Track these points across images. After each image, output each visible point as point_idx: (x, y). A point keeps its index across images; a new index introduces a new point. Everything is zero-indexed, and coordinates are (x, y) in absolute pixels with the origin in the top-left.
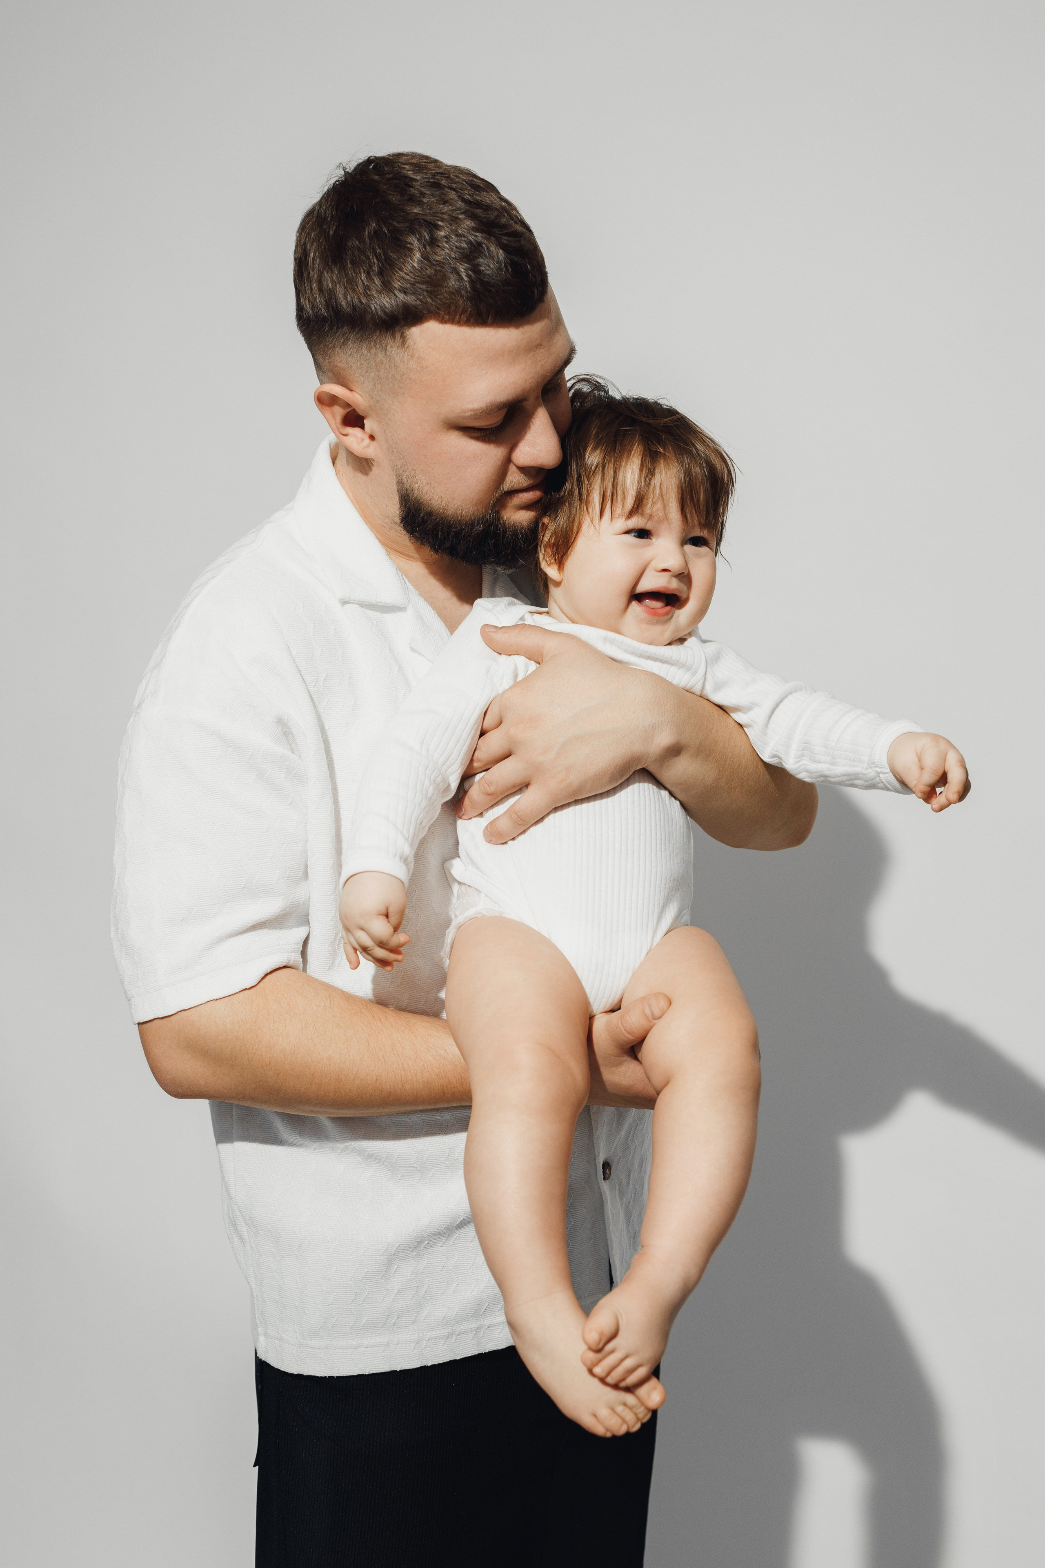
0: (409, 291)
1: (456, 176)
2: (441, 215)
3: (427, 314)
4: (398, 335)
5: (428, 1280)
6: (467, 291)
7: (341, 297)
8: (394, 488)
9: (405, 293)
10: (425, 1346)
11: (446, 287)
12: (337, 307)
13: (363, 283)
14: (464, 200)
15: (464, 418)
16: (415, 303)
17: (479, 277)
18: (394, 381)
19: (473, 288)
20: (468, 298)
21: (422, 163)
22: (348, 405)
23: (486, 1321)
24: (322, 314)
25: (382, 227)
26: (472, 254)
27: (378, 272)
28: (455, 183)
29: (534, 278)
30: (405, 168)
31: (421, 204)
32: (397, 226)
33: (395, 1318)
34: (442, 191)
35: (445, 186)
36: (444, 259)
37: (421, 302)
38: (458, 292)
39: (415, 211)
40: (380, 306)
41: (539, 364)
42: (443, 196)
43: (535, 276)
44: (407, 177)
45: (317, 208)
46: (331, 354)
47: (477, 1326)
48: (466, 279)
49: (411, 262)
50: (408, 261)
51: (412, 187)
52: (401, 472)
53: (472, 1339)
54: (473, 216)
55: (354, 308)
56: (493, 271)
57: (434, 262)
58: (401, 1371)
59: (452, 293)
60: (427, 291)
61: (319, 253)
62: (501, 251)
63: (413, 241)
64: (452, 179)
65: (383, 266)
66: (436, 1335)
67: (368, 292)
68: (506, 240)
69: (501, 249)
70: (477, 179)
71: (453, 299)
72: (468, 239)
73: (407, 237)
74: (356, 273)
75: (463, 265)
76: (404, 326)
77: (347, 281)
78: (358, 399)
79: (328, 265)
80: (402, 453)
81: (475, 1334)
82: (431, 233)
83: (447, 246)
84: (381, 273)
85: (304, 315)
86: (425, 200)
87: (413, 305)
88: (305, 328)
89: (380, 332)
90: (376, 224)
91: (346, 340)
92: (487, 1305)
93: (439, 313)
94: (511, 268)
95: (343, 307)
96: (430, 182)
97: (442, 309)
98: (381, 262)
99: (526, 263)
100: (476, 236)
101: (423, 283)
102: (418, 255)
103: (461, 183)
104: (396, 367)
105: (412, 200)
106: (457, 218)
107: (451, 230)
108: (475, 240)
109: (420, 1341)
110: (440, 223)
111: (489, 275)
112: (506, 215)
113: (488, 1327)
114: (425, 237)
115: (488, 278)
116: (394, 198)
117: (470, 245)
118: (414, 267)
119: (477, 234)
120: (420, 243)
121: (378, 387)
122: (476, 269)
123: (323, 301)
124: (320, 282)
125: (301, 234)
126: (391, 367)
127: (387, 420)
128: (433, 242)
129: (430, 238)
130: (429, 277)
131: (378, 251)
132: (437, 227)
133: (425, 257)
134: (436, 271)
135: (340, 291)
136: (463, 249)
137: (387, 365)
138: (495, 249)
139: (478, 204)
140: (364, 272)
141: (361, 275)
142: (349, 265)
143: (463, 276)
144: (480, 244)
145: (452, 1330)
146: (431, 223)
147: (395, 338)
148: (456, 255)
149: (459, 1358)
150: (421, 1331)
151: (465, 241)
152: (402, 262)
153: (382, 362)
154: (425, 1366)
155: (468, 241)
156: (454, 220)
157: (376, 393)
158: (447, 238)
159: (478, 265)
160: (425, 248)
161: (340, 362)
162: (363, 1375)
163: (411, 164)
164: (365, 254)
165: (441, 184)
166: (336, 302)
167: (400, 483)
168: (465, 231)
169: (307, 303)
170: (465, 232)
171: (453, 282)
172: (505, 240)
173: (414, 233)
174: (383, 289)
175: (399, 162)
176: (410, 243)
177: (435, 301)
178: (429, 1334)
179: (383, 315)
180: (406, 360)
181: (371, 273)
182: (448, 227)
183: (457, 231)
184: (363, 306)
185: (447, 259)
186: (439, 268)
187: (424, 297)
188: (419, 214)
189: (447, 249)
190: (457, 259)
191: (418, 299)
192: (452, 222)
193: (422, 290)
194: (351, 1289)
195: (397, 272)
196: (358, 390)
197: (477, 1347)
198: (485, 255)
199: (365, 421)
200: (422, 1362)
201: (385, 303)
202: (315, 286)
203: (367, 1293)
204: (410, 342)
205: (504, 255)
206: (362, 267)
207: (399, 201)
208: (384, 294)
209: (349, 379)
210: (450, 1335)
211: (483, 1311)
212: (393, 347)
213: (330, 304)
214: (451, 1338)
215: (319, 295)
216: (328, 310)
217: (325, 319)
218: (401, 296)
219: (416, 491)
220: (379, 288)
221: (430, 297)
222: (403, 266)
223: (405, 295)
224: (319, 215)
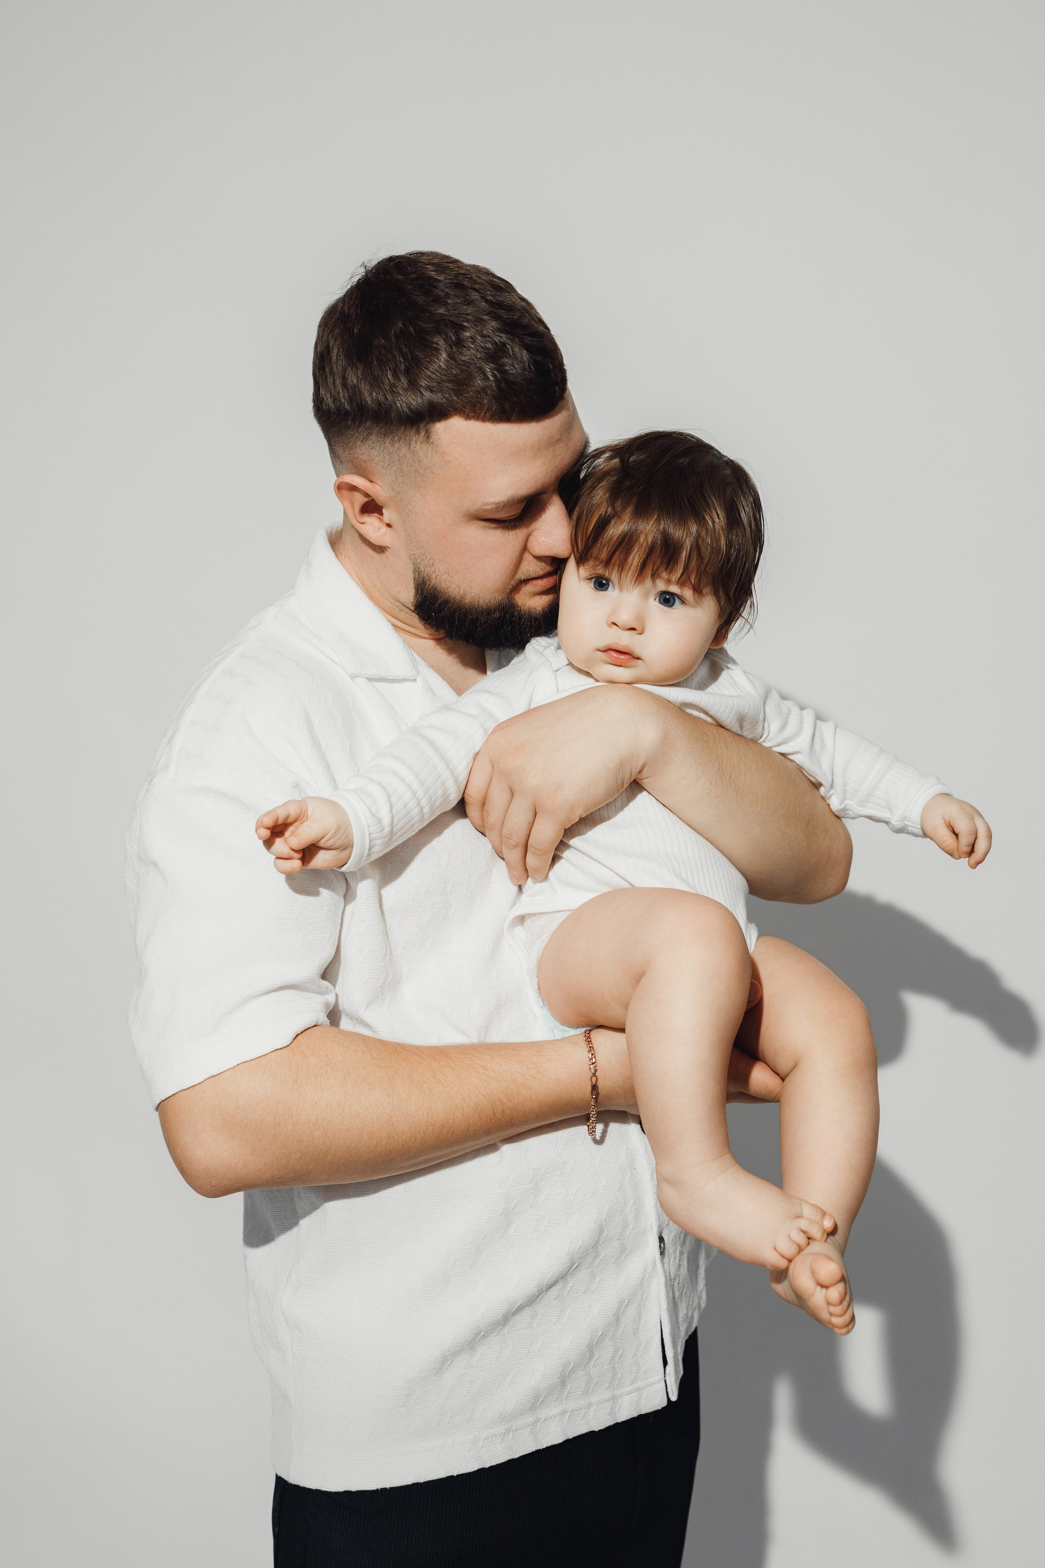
0: (435, 389)
1: (477, 277)
2: (466, 316)
3: (453, 411)
4: (423, 433)
5: (482, 1373)
6: (492, 391)
7: (366, 394)
8: (411, 575)
9: (431, 391)
10: (482, 1446)
11: (473, 386)
12: (361, 404)
13: (390, 382)
14: (487, 301)
15: (485, 511)
16: (440, 401)
17: (504, 376)
18: (417, 474)
19: (499, 388)
20: (494, 397)
21: (445, 263)
22: (367, 495)
23: (542, 1414)
24: (344, 408)
25: (409, 327)
26: (496, 355)
27: (404, 370)
28: (478, 284)
29: (555, 377)
30: (428, 268)
31: (446, 304)
32: (423, 326)
33: (449, 1418)
34: (465, 291)
35: (467, 287)
36: (469, 359)
37: (446, 400)
38: (484, 389)
39: (440, 312)
40: (406, 403)
41: (558, 458)
42: (468, 297)
43: (556, 375)
44: (431, 278)
45: (341, 305)
46: (353, 447)
47: (534, 1420)
48: (492, 378)
49: (437, 361)
50: (434, 361)
51: (437, 288)
52: (419, 561)
53: (529, 1434)
54: (497, 317)
55: (379, 404)
56: (517, 371)
57: (460, 362)
58: (458, 1476)
59: (479, 392)
60: (453, 389)
61: (343, 350)
62: (525, 351)
63: (440, 342)
64: (475, 280)
65: (410, 365)
66: (493, 1434)
67: (394, 390)
68: (529, 340)
69: (525, 349)
70: (495, 278)
71: (478, 398)
72: (493, 339)
73: (434, 338)
74: (382, 371)
75: (489, 365)
76: (428, 423)
77: (372, 378)
78: (379, 491)
79: (354, 363)
80: (421, 543)
81: (532, 1428)
82: (457, 334)
83: (473, 346)
84: (407, 372)
85: (324, 407)
86: (449, 301)
87: (438, 403)
88: (325, 420)
89: (405, 428)
90: (402, 324)
91: (370, 434)
92: (543, 1396)
93: (465, 411)
94: (535, 367)
95: (368, 403)
96: (454, 283)
97: (468, 407)
98: (408, 361)
99: (548, 362)
100: (501, 337)
101: (449, 381)
102: (444, 355)
103: (483, 284)
104: (420, 461)
105: (437, 300)
106: (482, 319)
107: (477, 331)
108: (500, 341)
109: (476, 1441)
110: (465, 324)
111: (513, 374)
112: (527, 315)
113: (545, 1420)
114: (451, 337)
115: (512, 378)
116: (420, 299)
117: (495, 346)
118: (441, 366)
119: (502, 335)
120: (446, 343)
121: (400, 479)
122: (501, 369)
123: (346, 395)
124: (344, 379)
125: (324, 330)
126: (414, 462)
127: (407, 511)
128: (459, 343)
129: (456, 338)
130: (455, 376)
131: (405, 350)
132: (463, 328)
133: (451, 356)
134: (462, 371)
135: (365, 388)
136: (488, 349)
137: (411, 459)
138: (519, 349)
139: (500, 305)
140: (390, 370)
141: (387, 372)
142: (375, 363)
143: (489, 376)
144: (504, 344)
145: (509, 1426)
146: (456, 324)
147: (419, 434)
148: (482, 355)
149: (517, 1456)
150: (477, 1430)
151: (490, 341)
152: (428, 361)
153: (406, 456)
154: (483, 1468)
155: (493, 341)
156: (478, 321)
157: (397, 485)
158: (472, 339)
159: (503, 365)
160: (451, 348)
161: (362, 455)
162: (417, 1484)
163: (433, 264)
164: (391, 353)
165: (463, 285)
166: (360, 398)
167: (417, 571)
168: (490, 331)
169: (328, 396)
170: (489, 333)
171: (479, 382)
172: (527, 340)
173: (440, 334)
174: (409, 387)
175: (421, 262)
176: (436, 343)
177: (461, 400)
178: (486, 1432)
179: (408, 412)
180: (429, 455)
181: (398, 372)
182: (473, 328)
183: (482, 332)
184: (388, 402)
185: (473, 359)
186: (465, 368)
187: (450, 395)
188: (444, 314)
189: (473, 349)
190: (483, 360)
191: (444, 397)
192: (478, 323)
193: (448, 388)
194: (402, 1391)
195: (423, 371)
196: (378, 482)
197: (534, 1443)
198: (509, 355)
199: (384, 511)
200: (479, 1464)
201: (410, 400)
202: (338, 382)
203: (418, 1393)
204: (434, 437)
205: (528, 356)
206: (389, 365)
207: (424, 302)
208: (409, 391)
209: (370, 471)
210: (507, 1431)
211: (539, 1403)
212: (418, 445)
213: (354, 399)
214: (508, 1435)
215: (343, 391)
216: (352, 405)
217: (347, 413)
218: (427, 394)
219: (434, 580)
220: (405, 386)
221: (456, 395)
222: (429, 365)
223: (432, 393)
224: (342, 313)
